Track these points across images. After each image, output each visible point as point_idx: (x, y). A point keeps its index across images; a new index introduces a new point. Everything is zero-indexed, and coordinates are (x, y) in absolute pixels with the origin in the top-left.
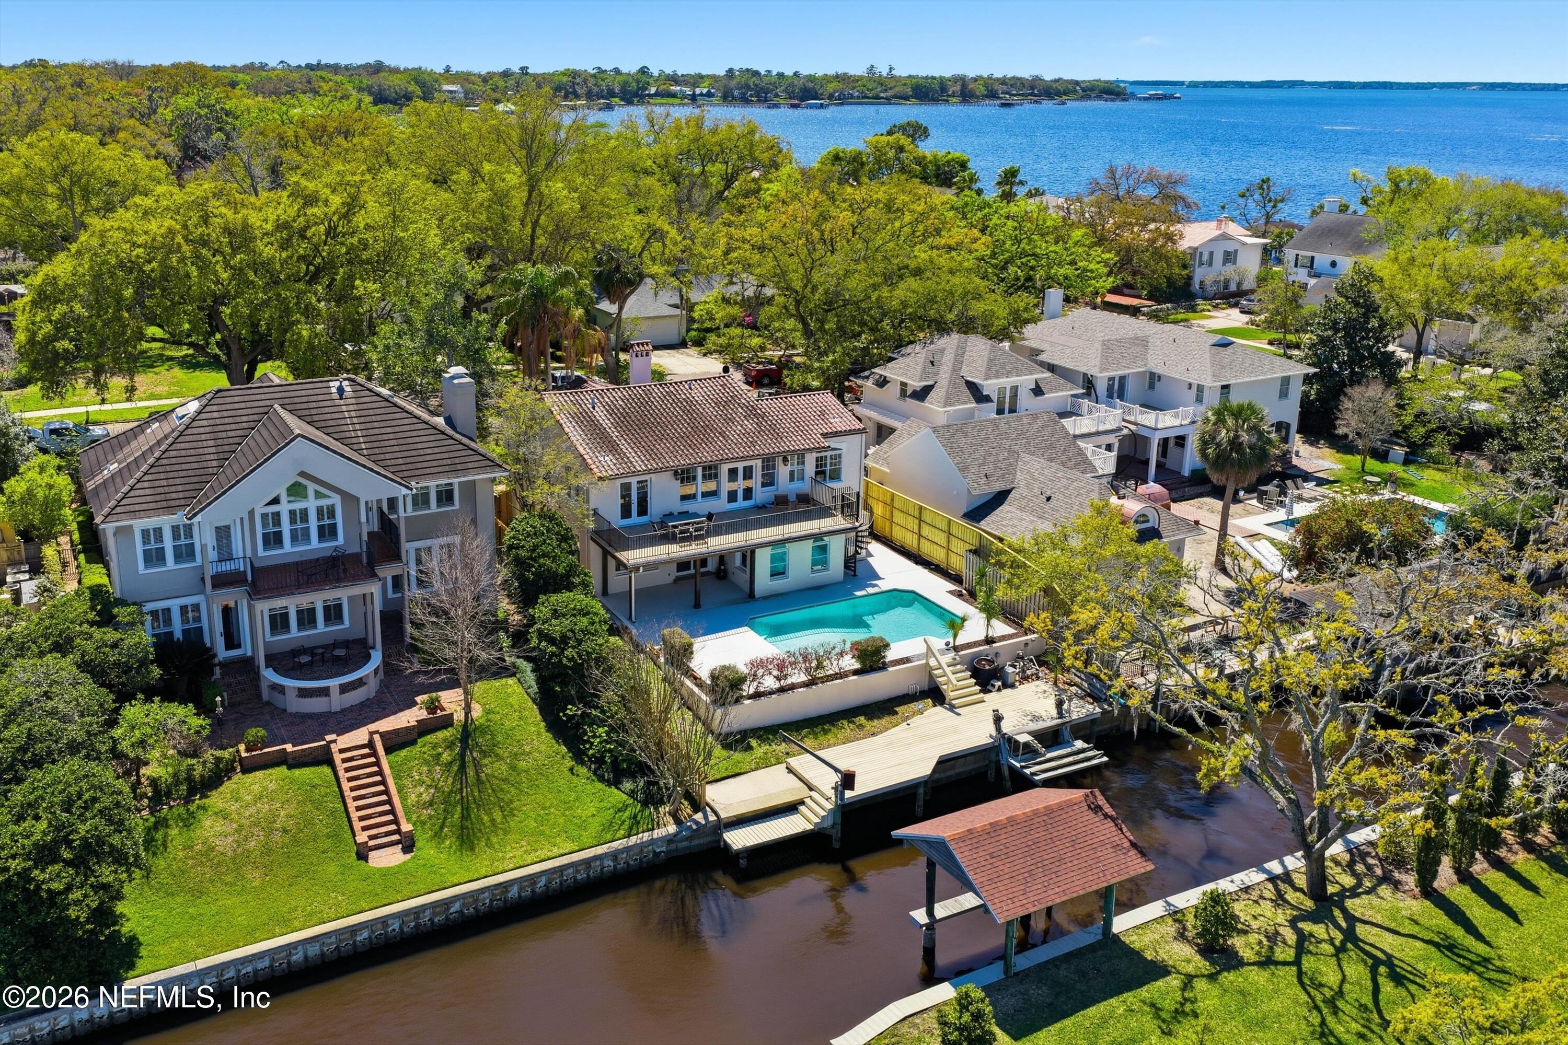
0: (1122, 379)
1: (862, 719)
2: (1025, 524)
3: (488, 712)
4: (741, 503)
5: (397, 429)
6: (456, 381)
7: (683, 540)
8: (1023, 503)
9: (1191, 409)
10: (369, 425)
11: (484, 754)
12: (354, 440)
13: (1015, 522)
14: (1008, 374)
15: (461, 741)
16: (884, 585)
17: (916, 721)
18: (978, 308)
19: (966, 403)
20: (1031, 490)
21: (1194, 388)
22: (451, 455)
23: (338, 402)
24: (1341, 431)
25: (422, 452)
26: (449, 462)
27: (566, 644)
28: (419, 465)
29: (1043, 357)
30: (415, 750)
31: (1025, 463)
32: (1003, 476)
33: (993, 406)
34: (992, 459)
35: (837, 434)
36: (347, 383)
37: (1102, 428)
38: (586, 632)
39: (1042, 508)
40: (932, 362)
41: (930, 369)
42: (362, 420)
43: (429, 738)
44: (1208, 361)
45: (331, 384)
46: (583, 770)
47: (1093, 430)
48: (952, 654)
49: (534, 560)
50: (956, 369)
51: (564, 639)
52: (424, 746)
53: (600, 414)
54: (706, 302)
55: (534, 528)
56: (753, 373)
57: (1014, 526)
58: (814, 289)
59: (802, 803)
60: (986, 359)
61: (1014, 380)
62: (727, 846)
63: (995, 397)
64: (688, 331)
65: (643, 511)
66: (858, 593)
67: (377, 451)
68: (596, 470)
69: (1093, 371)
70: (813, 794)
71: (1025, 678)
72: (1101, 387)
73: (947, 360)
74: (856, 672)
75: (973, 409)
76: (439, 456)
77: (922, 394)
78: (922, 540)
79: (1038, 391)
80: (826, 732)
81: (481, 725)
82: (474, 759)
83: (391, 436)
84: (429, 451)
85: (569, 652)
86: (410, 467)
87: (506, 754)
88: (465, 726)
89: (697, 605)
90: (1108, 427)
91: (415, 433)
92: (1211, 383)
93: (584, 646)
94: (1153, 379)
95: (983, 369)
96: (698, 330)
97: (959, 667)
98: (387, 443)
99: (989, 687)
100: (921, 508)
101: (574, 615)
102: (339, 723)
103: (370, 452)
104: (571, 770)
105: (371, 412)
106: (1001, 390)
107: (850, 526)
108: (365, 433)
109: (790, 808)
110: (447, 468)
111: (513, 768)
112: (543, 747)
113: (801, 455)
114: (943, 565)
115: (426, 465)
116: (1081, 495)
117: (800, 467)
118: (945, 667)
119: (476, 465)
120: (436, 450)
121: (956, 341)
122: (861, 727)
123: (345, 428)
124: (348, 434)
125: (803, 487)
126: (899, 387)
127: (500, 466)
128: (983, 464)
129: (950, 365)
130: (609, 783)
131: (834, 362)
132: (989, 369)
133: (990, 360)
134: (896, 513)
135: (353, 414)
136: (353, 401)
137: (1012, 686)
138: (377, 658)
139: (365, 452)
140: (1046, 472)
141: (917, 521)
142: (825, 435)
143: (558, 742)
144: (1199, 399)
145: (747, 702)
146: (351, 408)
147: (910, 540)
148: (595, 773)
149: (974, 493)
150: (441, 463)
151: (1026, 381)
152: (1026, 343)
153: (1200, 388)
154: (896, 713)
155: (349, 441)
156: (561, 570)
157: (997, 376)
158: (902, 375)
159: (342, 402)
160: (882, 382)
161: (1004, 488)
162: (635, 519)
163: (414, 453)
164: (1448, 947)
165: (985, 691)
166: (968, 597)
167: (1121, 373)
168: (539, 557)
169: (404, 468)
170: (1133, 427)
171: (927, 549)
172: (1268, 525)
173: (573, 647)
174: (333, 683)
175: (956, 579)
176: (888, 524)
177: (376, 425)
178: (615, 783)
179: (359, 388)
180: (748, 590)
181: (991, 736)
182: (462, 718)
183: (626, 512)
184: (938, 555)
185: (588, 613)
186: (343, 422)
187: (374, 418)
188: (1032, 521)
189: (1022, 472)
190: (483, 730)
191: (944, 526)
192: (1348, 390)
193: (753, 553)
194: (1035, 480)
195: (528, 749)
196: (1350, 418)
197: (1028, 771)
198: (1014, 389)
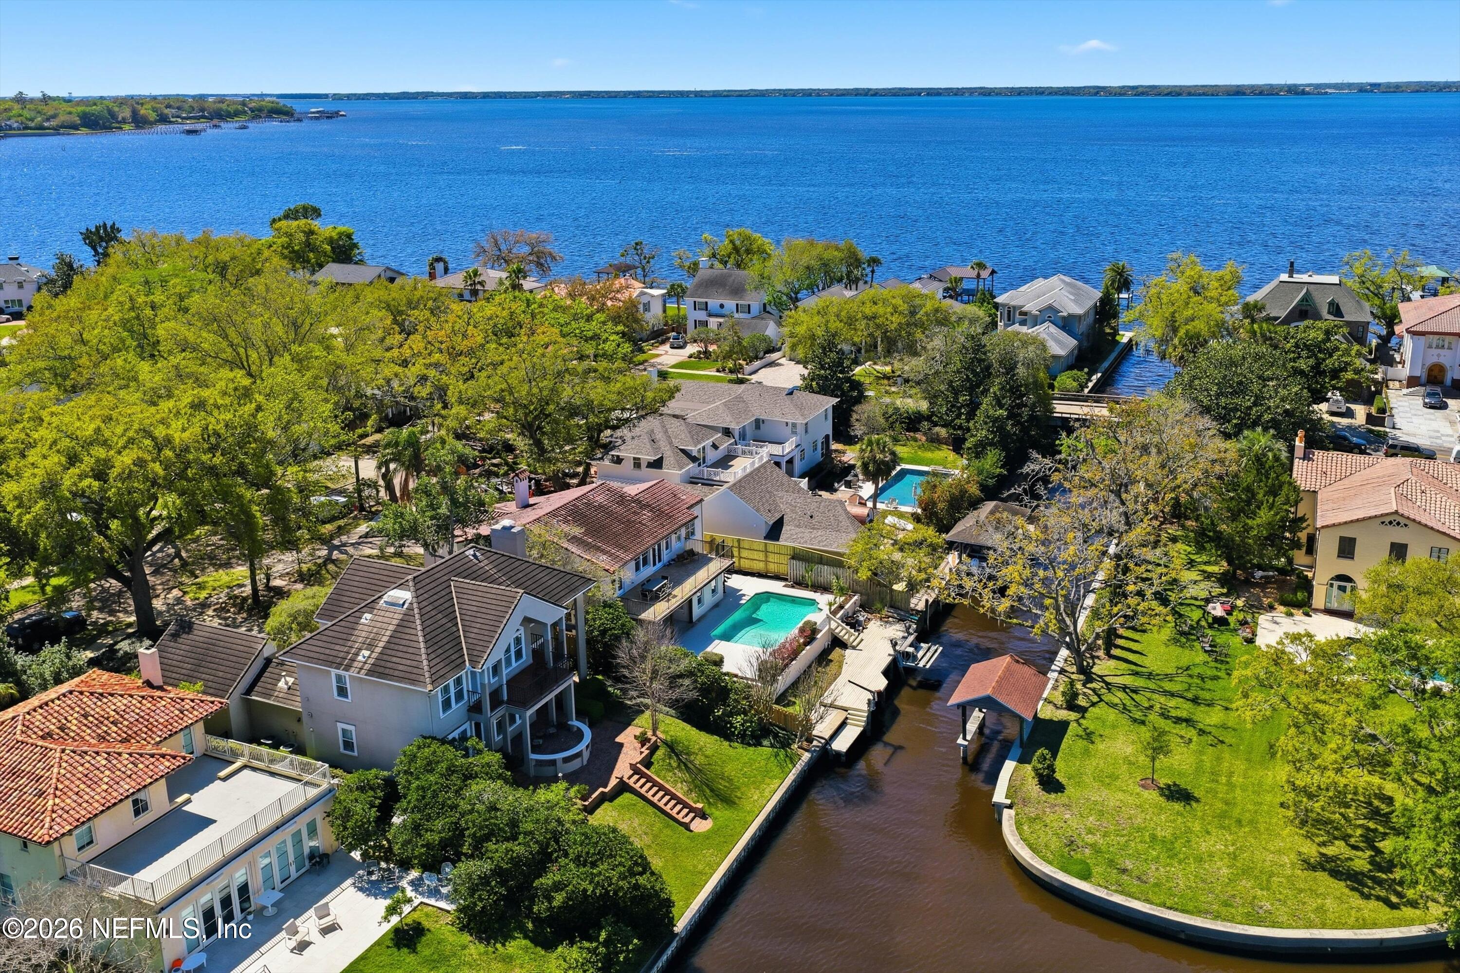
0: (743, 426)
8: (795, 523)
9: (795, 439)
10: (508, 575)
11: (687, 755)
13: (800, 535)
14: (698, 441)
16: (747, 596)
17: (846, 661)
19: (686, 464)
20: (796, 513)
21: (790, 425)
23: (480, 565)
28: (553, 593)
30: (656, 766)
32: (774, 510)
33: (699, 463)
34: (764, 499)
35: (692, 506)
39: (811, 523)
40: (653, 441)
41: (654, 446)
42: (502, 573)
43: (656, 757)
44: (792, 406)
45: (467, 553)
46: (736, 744)
50: (669, 442)
52: (658, 762)
57: (801, 538)
59: (847, 718)
61: (703, 444)
62: (838, 754)
66: (740, 604)
68: (607, 567)
72: (737, 435)
74: (806, 644)
75: (692, 467)
77: (658, 465)
78: (742, 560)
79: (715, 446)
82: (686, 759)
84: (550, 582)
87: (696, 751)
88: (666, 744)
94: (758, 423)
95: (689, 439)
97: (841, 627)
99: (860, 627)
100: (739, 541)
104: (731, 746)
105: (502, 566)
106: (699, 452)
108: (511, 581)
109: (843, 725)
114: (763, 572)
115: (555, 591)
118: (836, 628)
120: (553, 580)
125: (681, 545)
126: (632, 461)
128: (763, 504)
130: (755, 745)
132: (692, 438)
135: (495, 571)
137: (866, 627)
140: (798, 500)
143: (711, 735)
144: (794, 432)
145: (779, 678)
146: (490, 566)
148: (743, 744)
149: (770, 523)
153: (794, 425)
154: (831, 661)
159: (482, 564)
160: (618, 460)
161: (777, 518)
164: (1136, 674)
165: (860, 631)
166: (796, 586)
167: (746, 423)
171: (747, 565)
177: (511, 574)
178: (759, 744)
179: (482, 551)
180: (687, 620)
181: (890, 655)
184: (758, 567)
187: (507, 569)
188: (814, 533)
189: (782, 504)
191: (759, 548)
192: (855, 408)
194: (794, 506)
196: (857, 425)
197: (921, 665)
198: (704, 448)
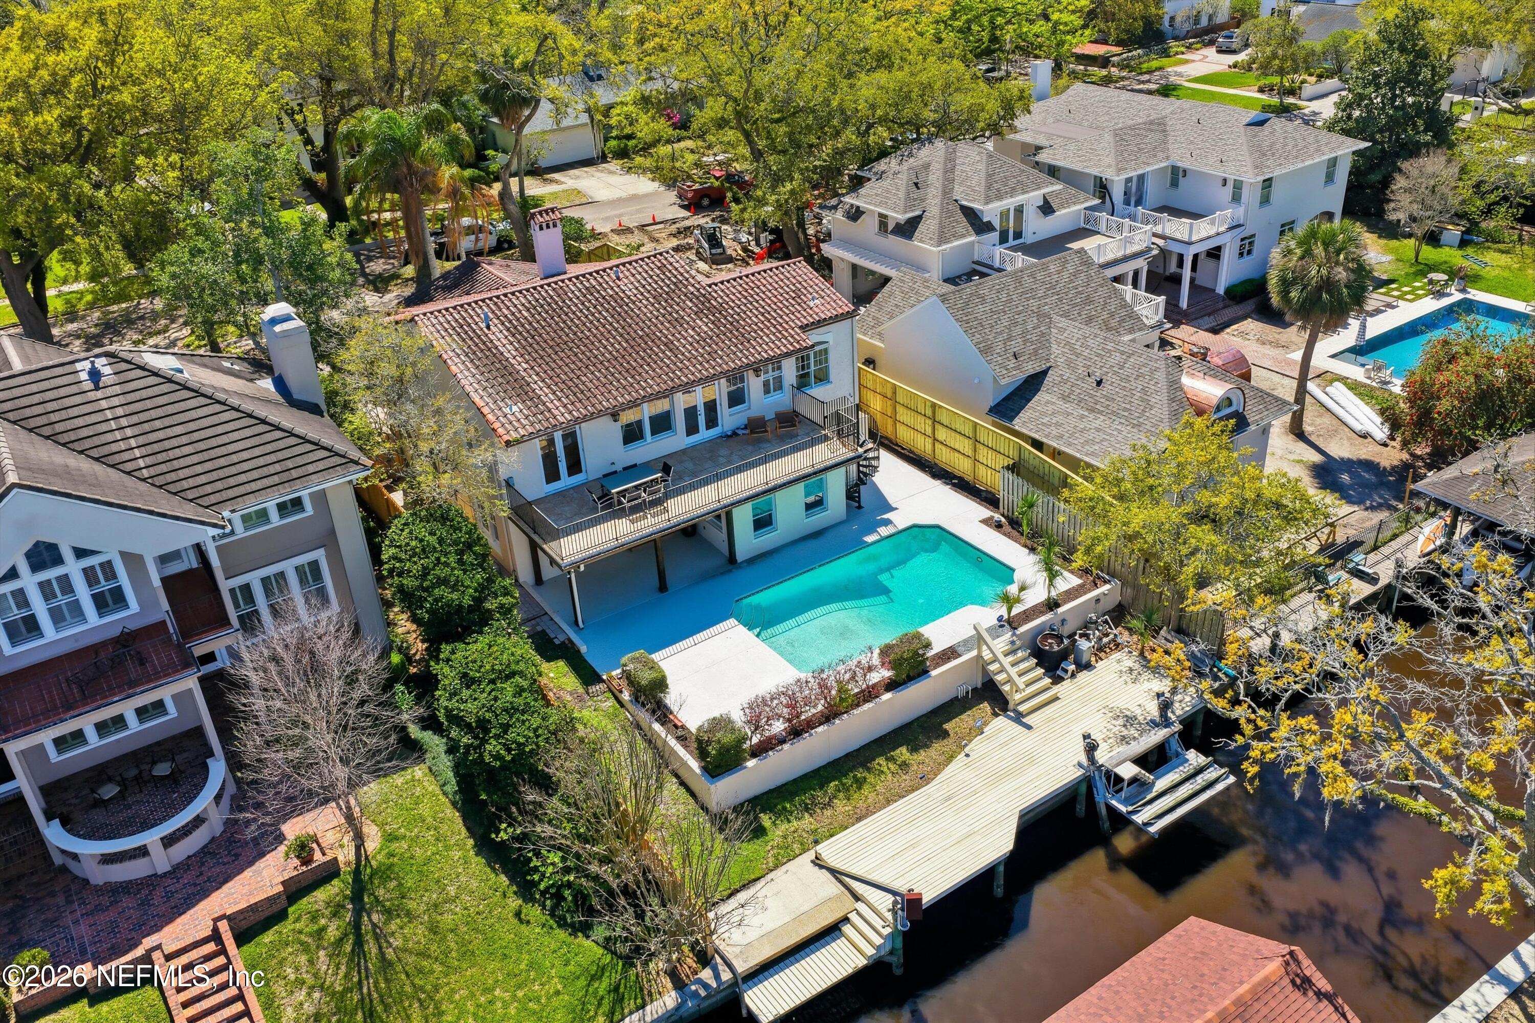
0: (1141, 178)
1: (902, 753)
2: (1072, 421)
3: (391, 838)
4: (704, 434)
5: (192, 426)
6: (278, 328)
7: (635, 510)
8: (1066, 389)
9: (1228, 212)
10: (147, 427)
11: (389, 913)
12: (126, 456)
13: (1059, 418)
14: (1013, 192)
15: (352, 900)
16: (900, 519)
17: (977, 746)
18: (962, 102)
19: (963, 236)
20: (1074, 369)
21: (1230, 185)
22: (280, 455)
23: (93, 395)
24: (1393, 217)
25: (235, 458)
26: (278, 468)
27: (486, 731)
28: (232, 481)
29: (1043, 157)
30: (286, 928)
31: (1062, 330)
32: (1036, 352)
33: (995, 236)
34: (1018, 330)
35: (820, 323)
36: (103, 360)
37: (1130, 251)
38: (511, 710)
39: (1092, 396)
40: (916, 184)
41: (916, 194)
42: (135, 419)
43: (304, 903)
44: (1245, 148)
45: (78, 366)
46: (534, 912)
47: (1120, 254)
48: (1008, 636)
49: (426, 590)
50: (947, 192)
51: (483, 725)
52: (297, 920)
53: (498, 336)
54: (622, 103)
55: (421, 541)
56: (690, 195)
57: (1058, 425)
58: (758, 98)
59: (846, 920)
60: (983, 174)
61: (1019, 199)
63: (996, 223)
64: (606, 140)
65: (575, 466)
66: (869, 539)
67: (163, 468)
68: (501, 431)
69: (1108, 174)
70: (860, 906)
71: (1101, 650)
72: (1117, 193)
73: (935, 177)
74: (892, 685)
75: (972, 243)
76: (261, 461)
77: (908, 229)
78: (938, 445)
79: (1047, 209)
80: (860, 783)
81: (381, 864)
82: (374, 925)
83: (185, 440)
84: (245, 455)
85: (493, 746)
86: (219, 485)
87: (423, 907)
88: (357, 872)
89: (663, 587)
90: (1136, 248)
91: (220, 429)
92: (1252, 179)
93: (511, 736)
94: (1176, 175)
95: (982, 189)
96: (617, 138)
97: (1020, 654)
98: (177, 453)
99: (1059, 672)
100: (934, 406)
101: (492, 682)
102: (169, 896)
103: (153, 471)
104: (518, 914)
105: (149, 404)
106: (1004, 215)
107: (852, 454)
108: (142, 440)
109: (830, 930)
110: (276, 479)
111: (434, 929)
112: (474, 884)
113: (776, 362)
114: (969, 478)
115: (243, 478)
116: (1143, 375)
117: (776, 373)
118: (1001, 657)
119: (321, 465)
120: (257, 452)
121: (942, 153)
122: (904, 766)
123: (109, 437)
124: (114, 448)
125: (781, 400)
126: (877, 219)
127: (357, 463)
128: (1010, 338)
129: (939, 185)
130: (574, 930)
131: (792, 192)
132: (989, 187)
133: (989, 176)
134: (900, 409)
135: (120, 412)
136: (117, 389)
137: (1088, 666)
138: (218, 769)
139: (145, 473)
140: (1090, 342)
141: (929, 422)
142: (804, 328)
143: (493, 869)
144: (1236, 198)
145: (751, 763)
146: (116, 401)
147: (922, 445)
148: (552, 915)
149: (1003, 382)
150: (265, 472)
151: (1032, 198)
152: (1017, 137)
153: (1238, 186)
154: (947, 734)
155: (117, 458)
156: (467, 601)
157: (999, 197)
158: (880, 204)
159: (99, 394)
160: (855, 214)
161: (1038, 369)
162: (566, 481)
163: (222, 462)
165: (1057, 680)
166: (1007, 528)
167: (1140, 172)
168: (433, 586)
169: (208, 489)
170: (1160, 242)
171: (944, 457)
172: (1333, 356)
173: (497, 737)
174: (151, 838)
175: (989, 499)
176: (890, 421)
177: (158, 424)
178: (582, 928)
179: (124, 366)
180: (727, 553)
181: (1080, 765)
182: (352, 857)
183: (552, 475)
184: (962, 466)
185: (513, 674)
186: (104, 427)
187: (153, 414)
188: (1082, 417)
189: (1059, 344)
190: (385, 873)
191: (968, 431)
192: (1405, 165)
193: (729, 515)
194: (1078, 355)
195: (452, 890)
196: (1404, 199)
197: (1139, 819)
198: (1019, 210)
